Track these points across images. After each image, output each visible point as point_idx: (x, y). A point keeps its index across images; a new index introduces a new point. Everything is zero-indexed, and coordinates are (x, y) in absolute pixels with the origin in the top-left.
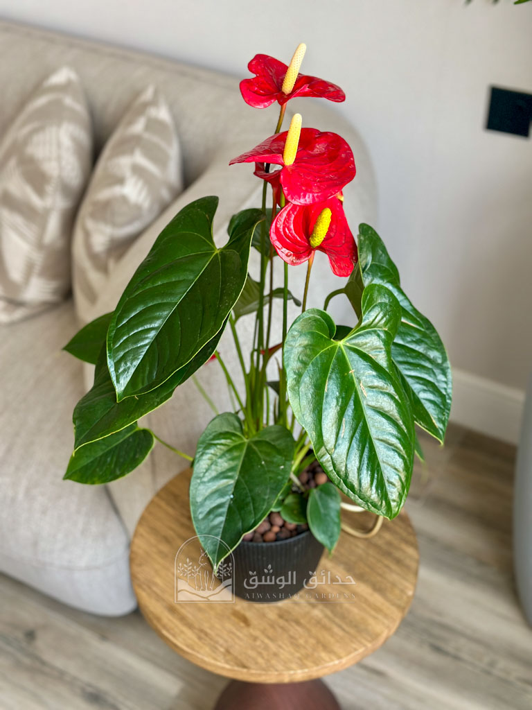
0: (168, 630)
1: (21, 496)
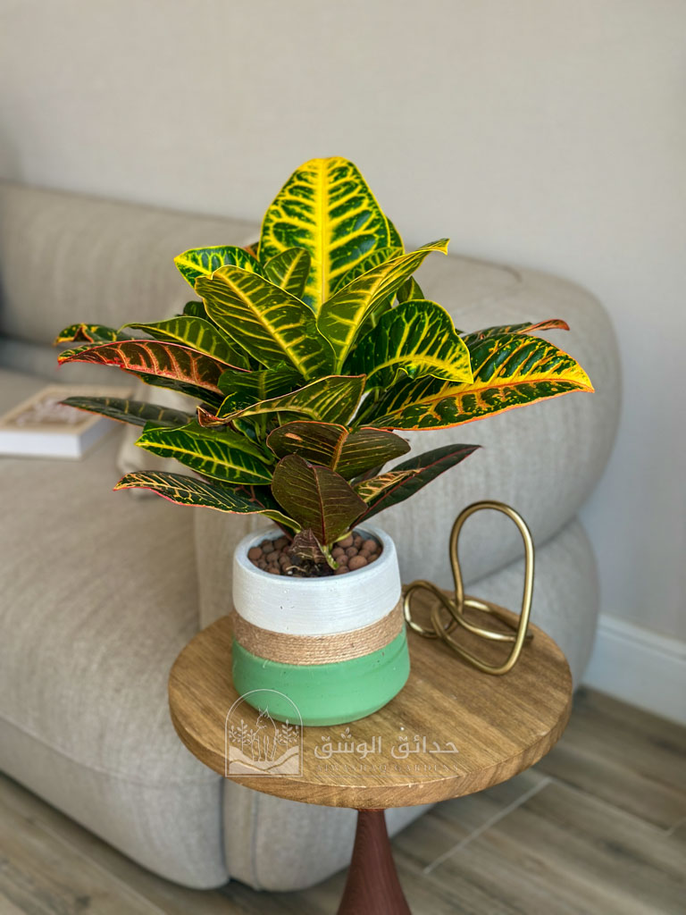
0: (194, 729)
1: (94, 667)
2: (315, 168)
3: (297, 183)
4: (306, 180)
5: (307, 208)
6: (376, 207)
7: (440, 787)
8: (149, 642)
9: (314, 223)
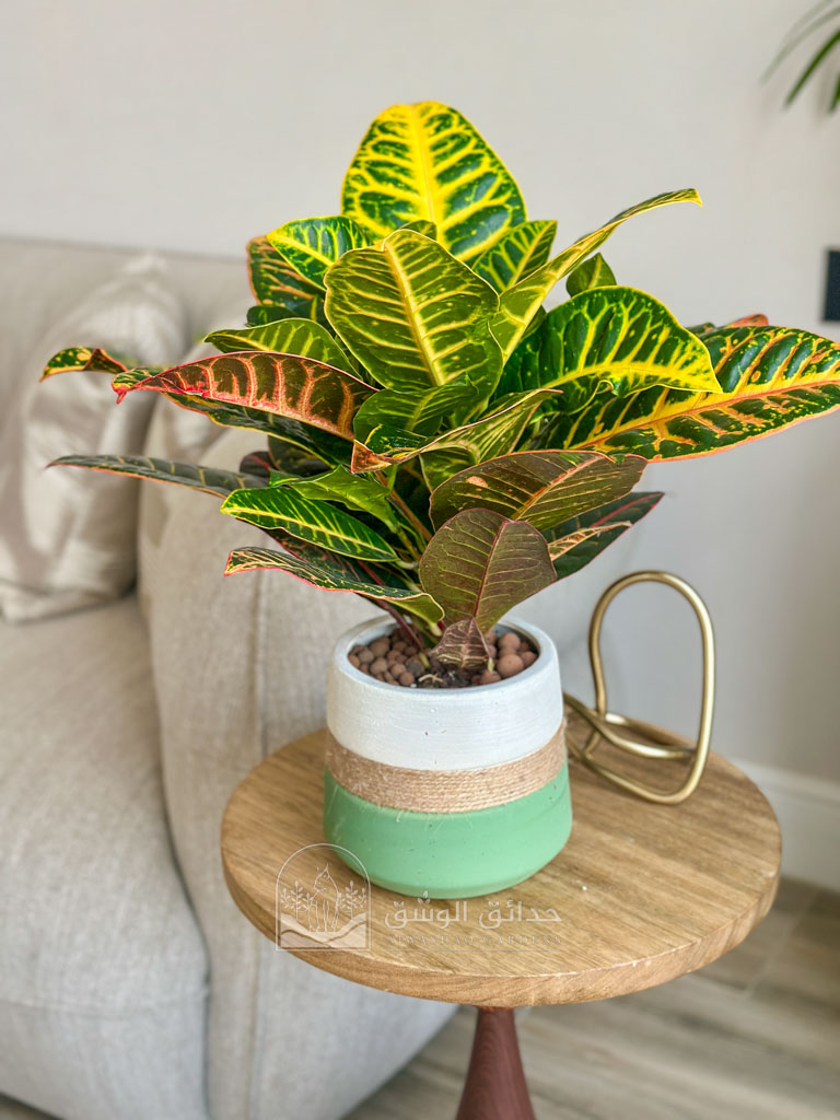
2: (402, 117)
3: (382, 137)
4: (394, 133)
5: (403, 171)
6: (501, 168)
7: (671, 961)
8: (93, 816)
9: (416, 192)
